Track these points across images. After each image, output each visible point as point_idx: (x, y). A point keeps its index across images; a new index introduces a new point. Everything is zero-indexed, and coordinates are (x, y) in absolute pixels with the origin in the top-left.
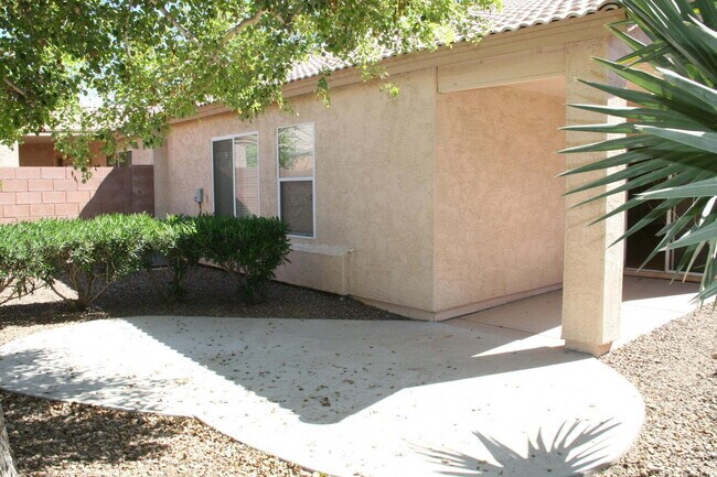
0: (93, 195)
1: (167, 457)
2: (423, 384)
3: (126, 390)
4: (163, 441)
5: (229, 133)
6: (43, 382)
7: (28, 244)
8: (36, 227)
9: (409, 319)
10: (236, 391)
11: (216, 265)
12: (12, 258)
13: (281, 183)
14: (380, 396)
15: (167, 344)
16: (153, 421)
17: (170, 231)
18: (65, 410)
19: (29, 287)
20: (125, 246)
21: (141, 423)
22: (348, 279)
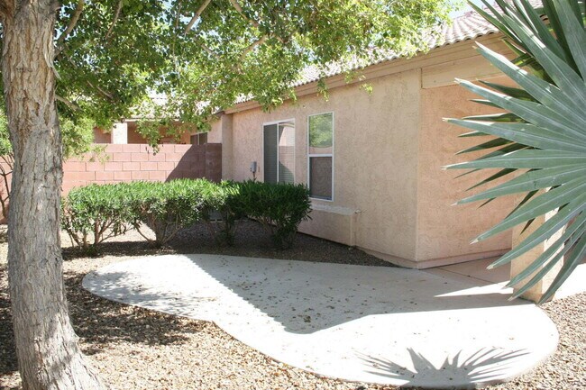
0: (177, 164)
1: (186, 345)
2: (386, 312)
3: (173, 301)
4: (187, 335)
5: (276, 119)
6: (120, 292)
7: (121, 198)
8: (128, 186)
9: (398, 266)
10: (247, 307)
11: (254, 218)
12: (110, 208)
13: (311, 158)
14: (350, 319)
15: (210, 274)
16: (185, 322)
17: (221, 192)
18: (129, 310)
19: (122, 228)
20: (188, 202)
21: (176, 323)
22: (355, 233)
